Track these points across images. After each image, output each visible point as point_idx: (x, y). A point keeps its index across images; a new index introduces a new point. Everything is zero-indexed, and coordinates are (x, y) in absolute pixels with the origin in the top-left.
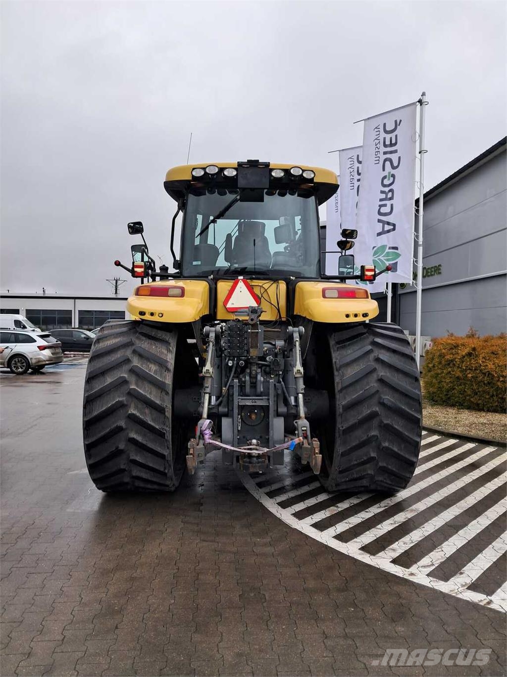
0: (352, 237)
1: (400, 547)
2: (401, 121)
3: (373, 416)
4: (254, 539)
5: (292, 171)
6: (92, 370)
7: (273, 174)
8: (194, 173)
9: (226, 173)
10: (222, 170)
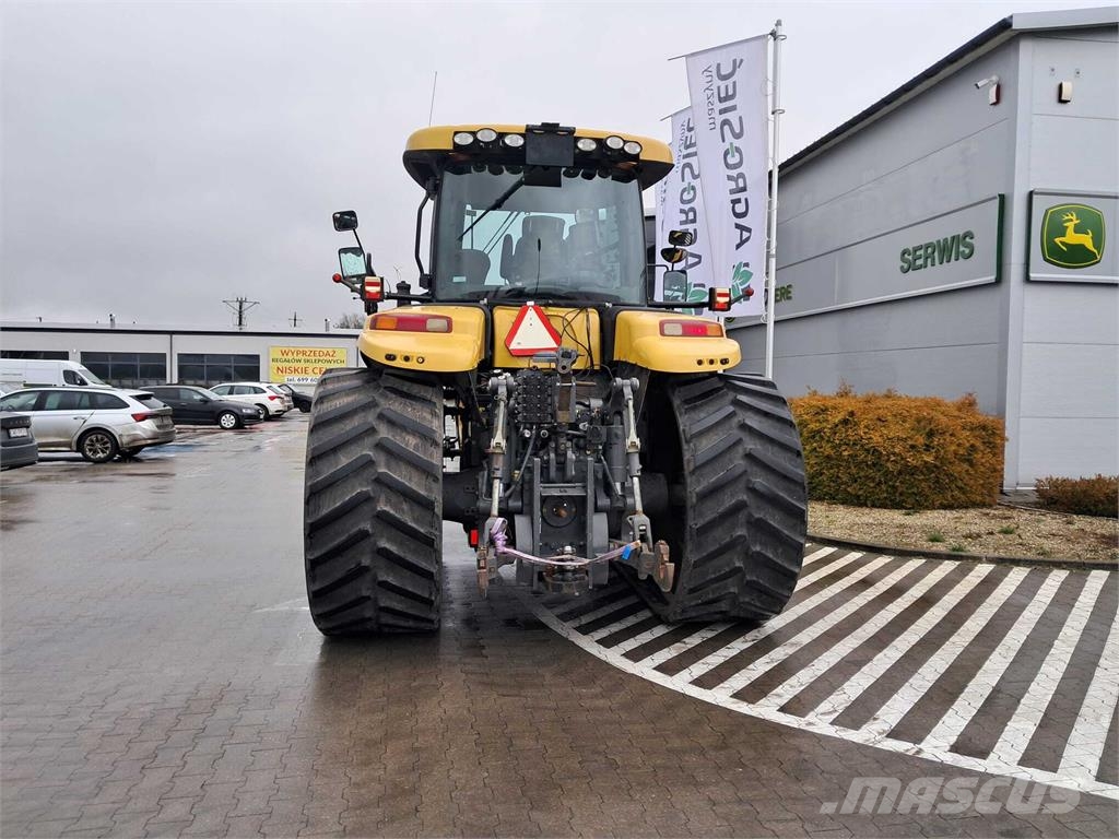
0: (683, 243)
1: (787, 690)
2: (742, 61)
3: (739, 507)
4: (577, 690)
5: (608, 142)
6: (316, 445)
7: (580, 145)
8: (457, 140)
9: (508, 141)
10: (501, 135)
